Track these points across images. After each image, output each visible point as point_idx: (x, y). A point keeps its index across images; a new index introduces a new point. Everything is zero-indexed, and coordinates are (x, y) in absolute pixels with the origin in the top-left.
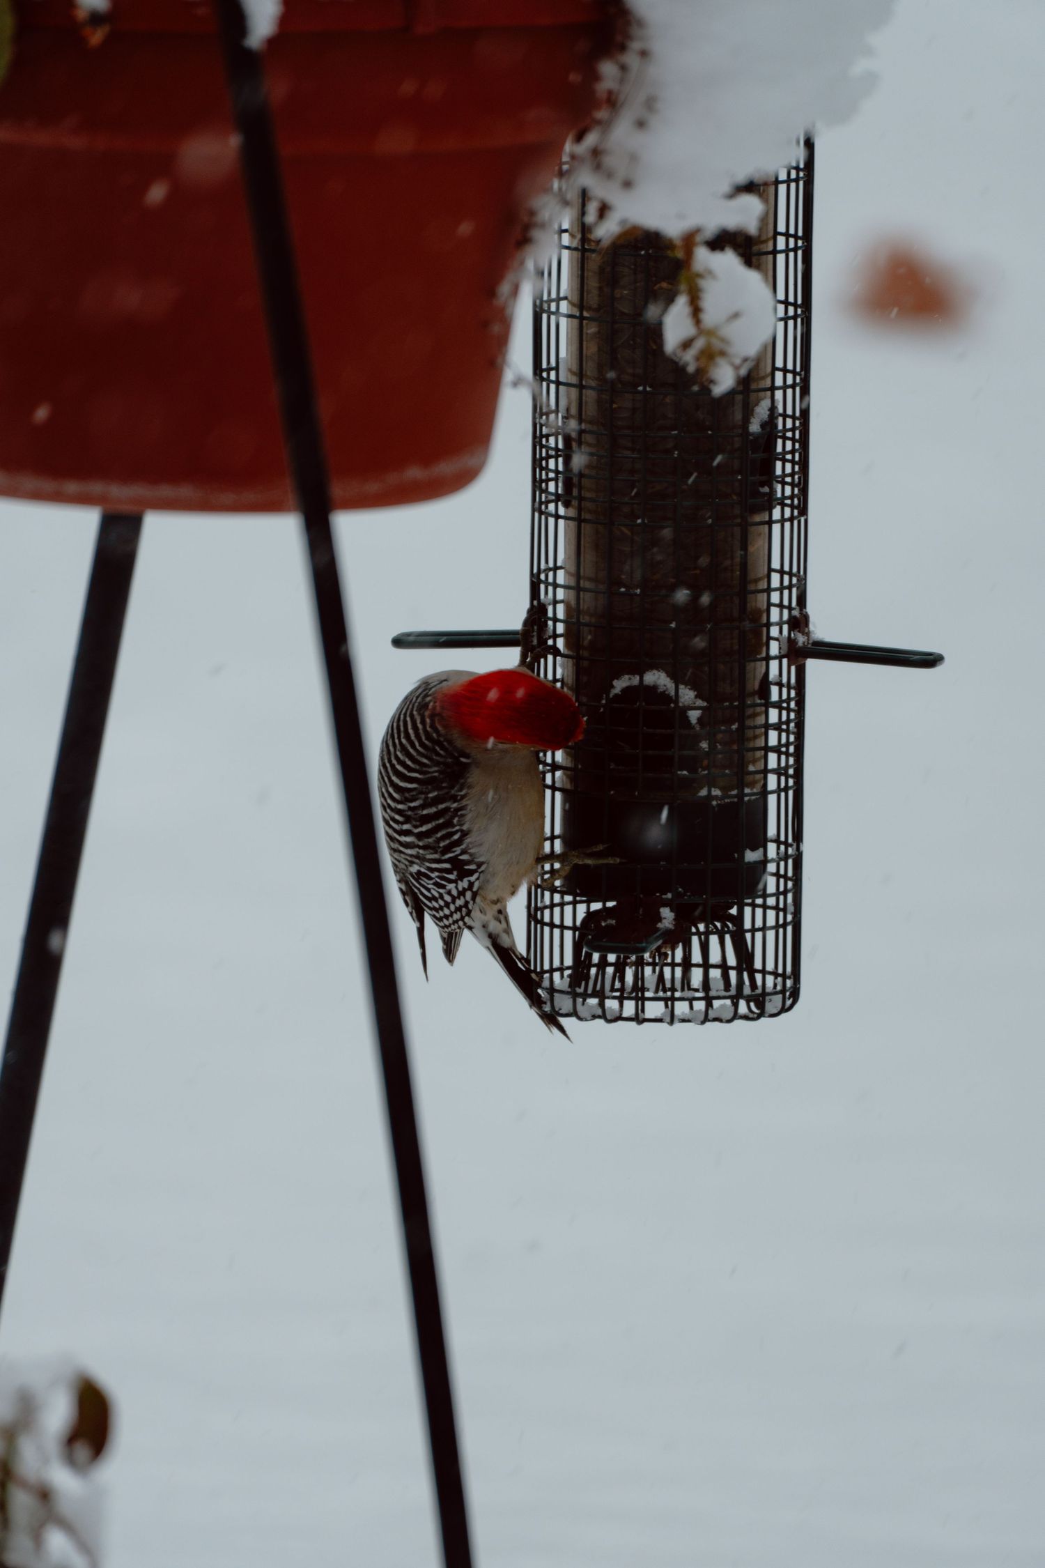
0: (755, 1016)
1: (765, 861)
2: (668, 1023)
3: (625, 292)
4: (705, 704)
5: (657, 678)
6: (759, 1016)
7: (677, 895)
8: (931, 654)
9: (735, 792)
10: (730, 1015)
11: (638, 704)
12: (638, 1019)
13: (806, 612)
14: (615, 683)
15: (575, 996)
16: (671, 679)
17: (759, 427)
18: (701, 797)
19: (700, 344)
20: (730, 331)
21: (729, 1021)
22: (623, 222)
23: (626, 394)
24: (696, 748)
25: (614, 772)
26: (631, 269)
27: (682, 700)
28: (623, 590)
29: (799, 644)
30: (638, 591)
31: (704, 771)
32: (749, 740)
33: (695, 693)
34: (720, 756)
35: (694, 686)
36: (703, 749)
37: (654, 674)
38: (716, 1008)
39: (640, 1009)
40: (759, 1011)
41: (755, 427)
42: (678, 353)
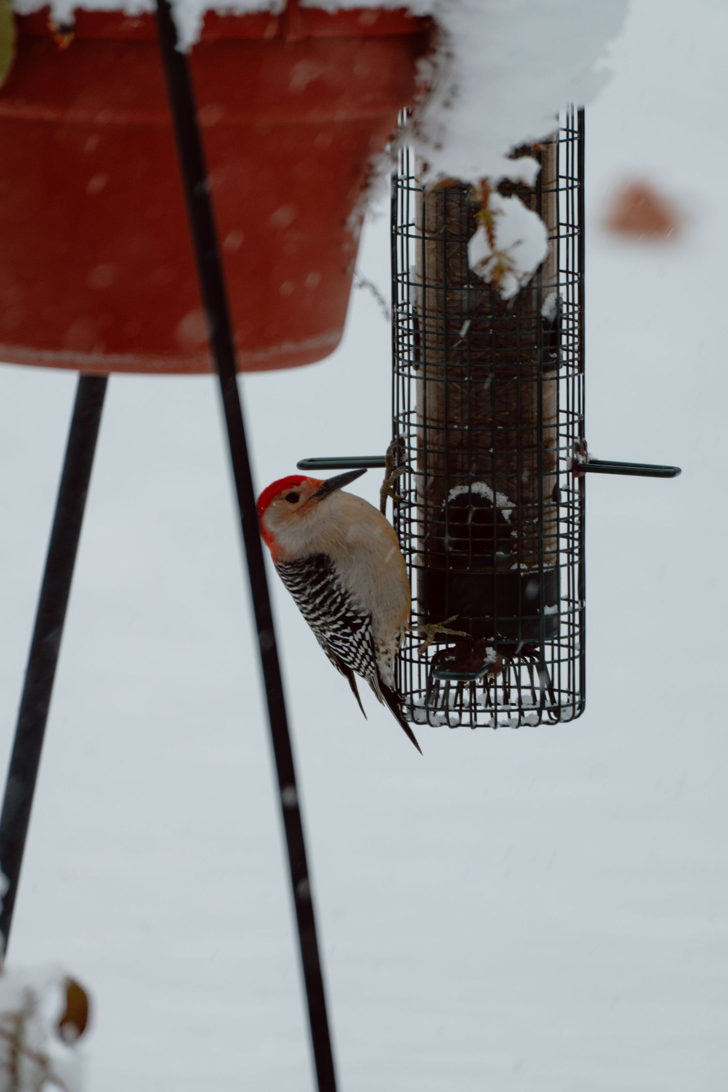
0: (554, 721)
1: (559, 614)
2: (493, 728)
3: (454, 220)
4: (514, 505)
5: (481, 488)
6: (557, 722)
7: (498, 639)
8: (672, 468)
9: (536, 566)
10: (536, 721)
11: (468, 506)
12: (472, 725)
13: (585, 440)
14: (451, 491)
15: (428, 710)
16: (490, 488)
17: (549, 312)
18: (513, 570)
19: (493, 262)
20: (515, 254)
21: (535, 726)
22: (441, 174)
23: (456, 291)
24: (509, 536)
25: (453, 554)
26: (458, 203)
27: (498, 503)
28: (456, 427)
29: (581, 462)
30: (467, 428)
31: (515, 551)
32: (546, 530)
33: (508, 498)
34: (525, 541)
35: (506, 493)
36: (514, 537)
37: (478, 485)
38: (527, 717)
39: (474, 718)
40: (558, 718)
41: (546, 312)
42: (479, 268)
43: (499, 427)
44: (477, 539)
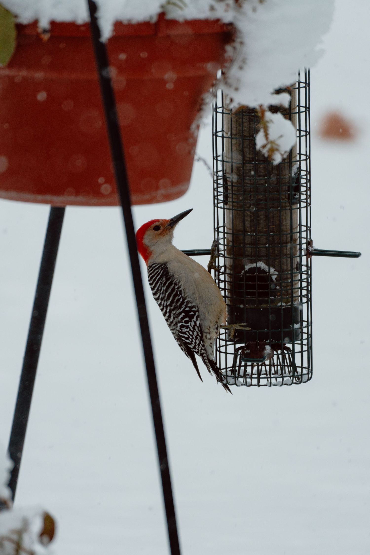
0: (299, 383)
1: (301, 328)
2: (269, 386)
3: (246, 128)
4: (278, 273)
5: (261, 265)
6: (300, 383)
7: (271, 341)
8: (357, 253)
9: (290, 304)
10: (291, 383)
11: (255, 274)
12: (259, 385)
13: (312, 239)
14: (246, 266)
15: (235, 377)
16: (266, 265)
17: (294, 174)
18: (279, 306)
19: (269, 146)
20: (279, 142)
21: (290, 385)
22: (239, 104)
23: (247, 164)
24: (276, 289)
25: (248, 298)
26: (248, 120)
27: (270, 272)
28: (248, 234)
29: (310, 251)
30: (254, 234)
31: (279, 297)
32: (294, 285)
33: (275, 269)
34: (284, 291)
35: (274, 267)
36: (278, 289)
37: (260, 263)
38: (286, 380)
39: (259, 381)
40: (300, 381)
41: (293, 175)
42: (261, 150)
43: (271, 234)
44: (260, 291)
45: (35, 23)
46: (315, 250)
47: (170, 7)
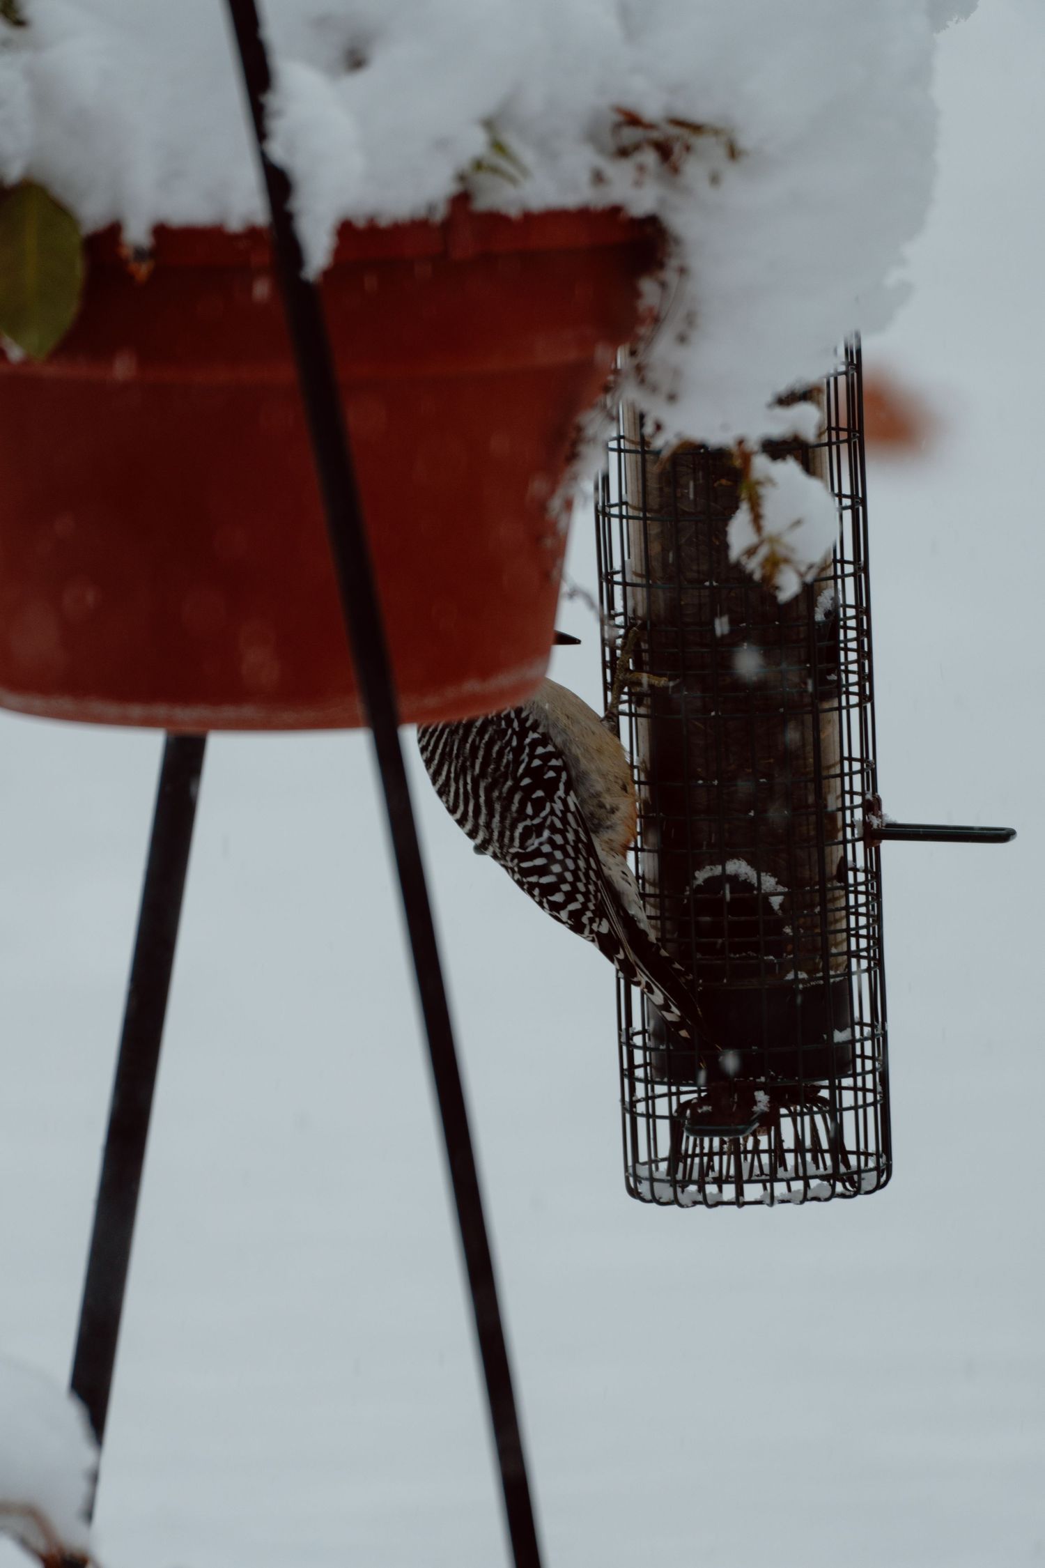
0: (852, 1193)
1: (851, 1042)
2: (768, 1205)
4: (786, 890)
5: (739, 867)
6: (856, 1194)
7: (770, 1079)
8: (1003, 829)
9: (820, 974)
10: (828, 1193)
11: (721, 893)
12: (739, 1202)
13: (878, 796)
14: (697, 874)
15: (674, 1184)
16: (752, 867)
17: (823, 616)
18: (788, 981)
19: (763, 551)
20: (791, 539)
21: (827, 1200)
22: (678, 435)
23: (690, 591)
24: (781, 933)
25: (702, 962)
27: (764, 887)
28: (700, 782)
29: (875, 826)
30: (716, 782)
31: (790, 955)
32: (831, 923)
33: (776, 880)
34: (803, 940)
35: (774, 873)
36: (788, 934)
37: (735, 863)
38: (814, 1188)
39: (740, 1192)
40: (855, 1189)
41: (819, 616)
42: (744, 560)
43: (761, 781)
44: (736, 939)
45: (113, 231)
46: (889, 825)
47: (483, 179)
